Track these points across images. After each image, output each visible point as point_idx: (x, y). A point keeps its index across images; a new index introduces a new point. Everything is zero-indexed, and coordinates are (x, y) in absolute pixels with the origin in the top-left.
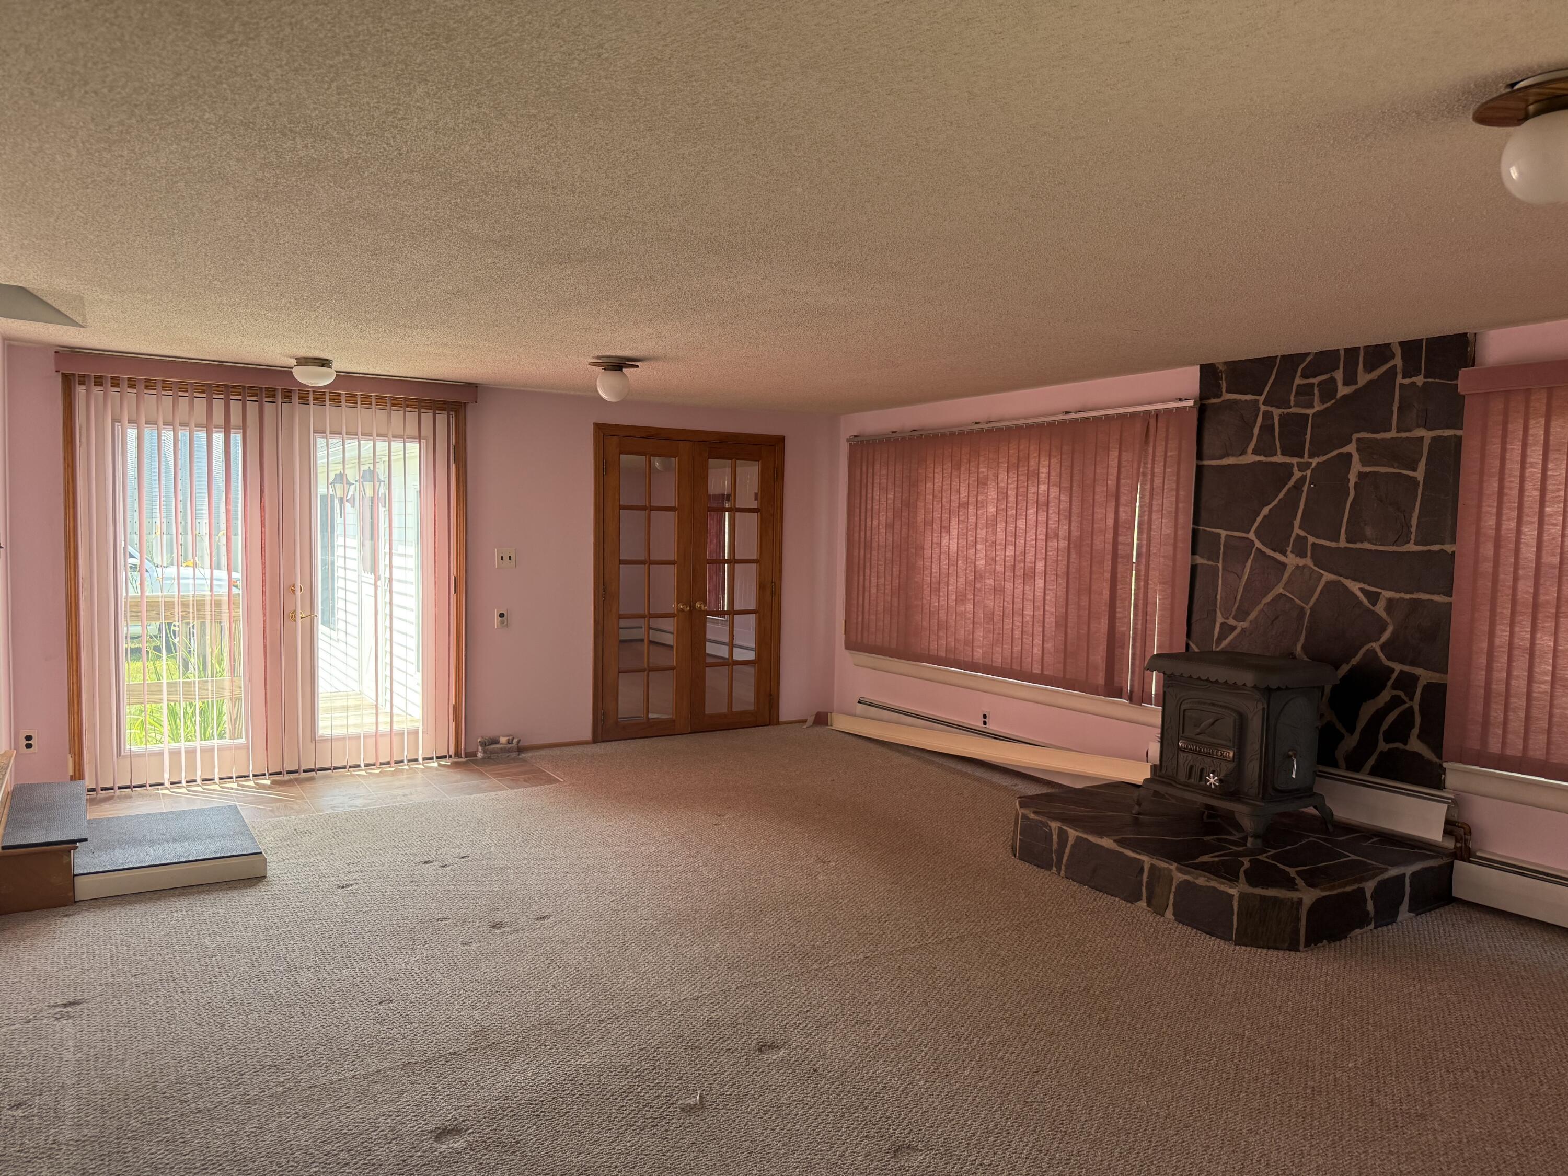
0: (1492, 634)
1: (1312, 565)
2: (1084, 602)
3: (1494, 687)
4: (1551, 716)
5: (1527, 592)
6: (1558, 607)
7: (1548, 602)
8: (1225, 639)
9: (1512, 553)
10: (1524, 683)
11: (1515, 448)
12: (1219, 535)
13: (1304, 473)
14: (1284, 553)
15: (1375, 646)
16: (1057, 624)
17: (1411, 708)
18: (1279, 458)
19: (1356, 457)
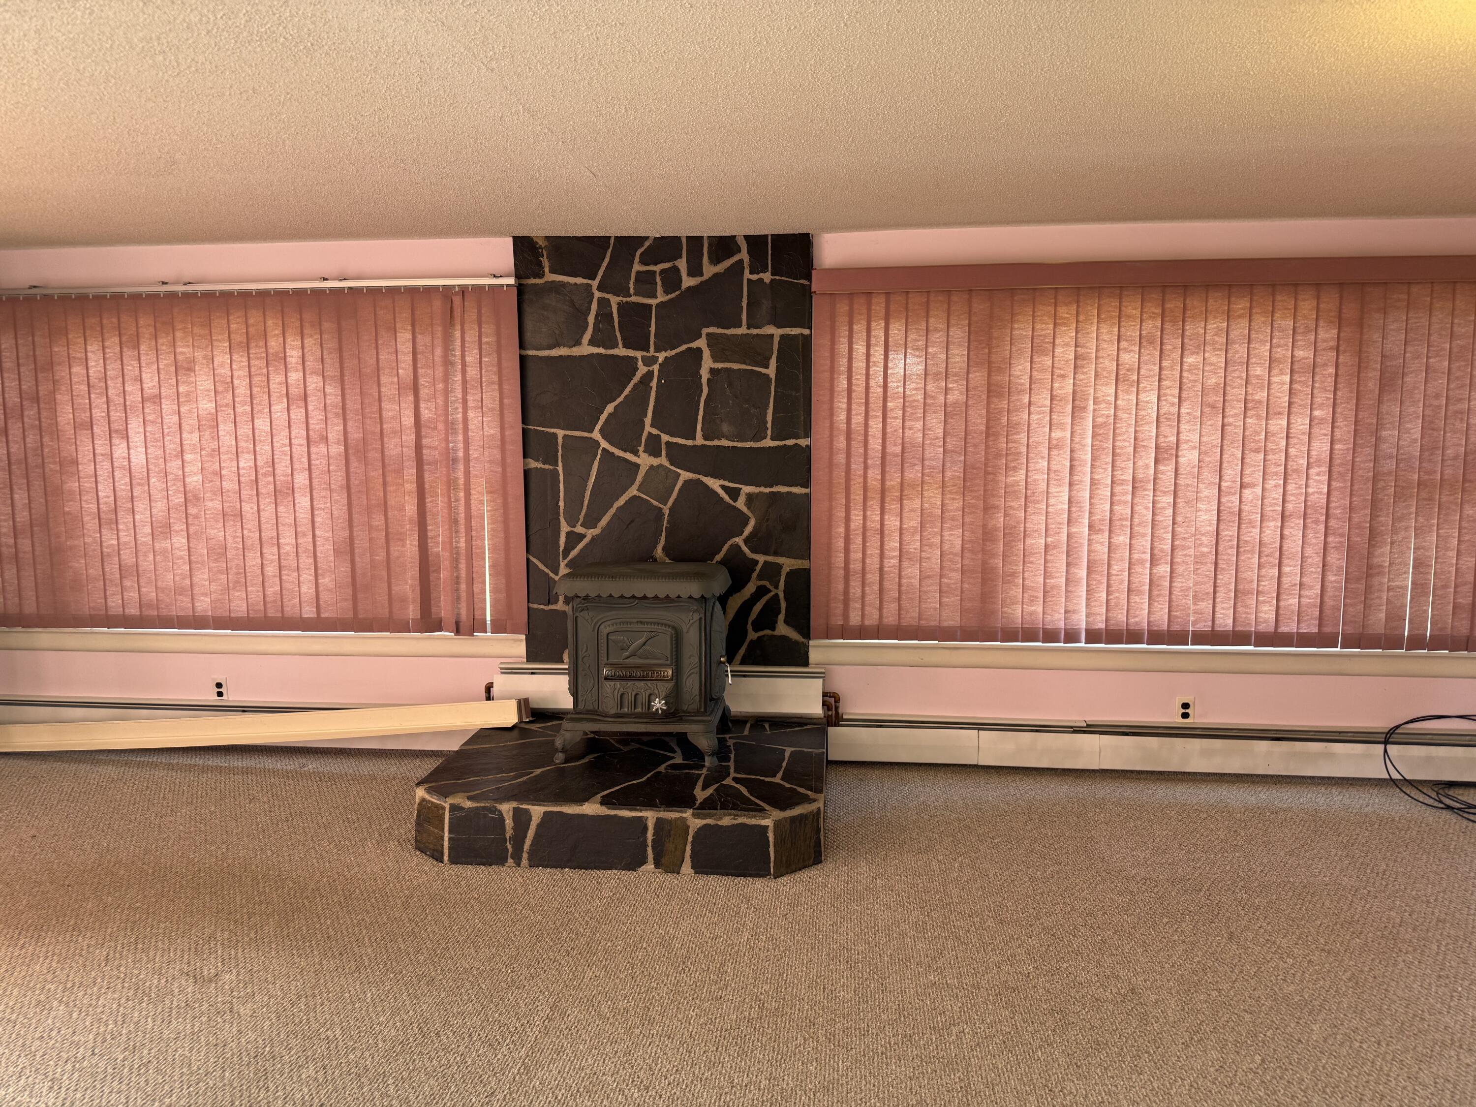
0: (848, 519)
1: (668, 465)
2: (378, 521)
3: (852, 566)
4: (900, 585)
5: (875, 480)
6: (902, 491)
7: (893, 487)
8: (573, 548)
9: (862, 445)
10: (877, 560)
11: (860, 349)
12: (555, 435)
13: (651, 368)
14: (636, 453)
15: (739, 540)
16: (337, 552)
17: (777, 595)
18: (621, 351)
19: (706, 353)
